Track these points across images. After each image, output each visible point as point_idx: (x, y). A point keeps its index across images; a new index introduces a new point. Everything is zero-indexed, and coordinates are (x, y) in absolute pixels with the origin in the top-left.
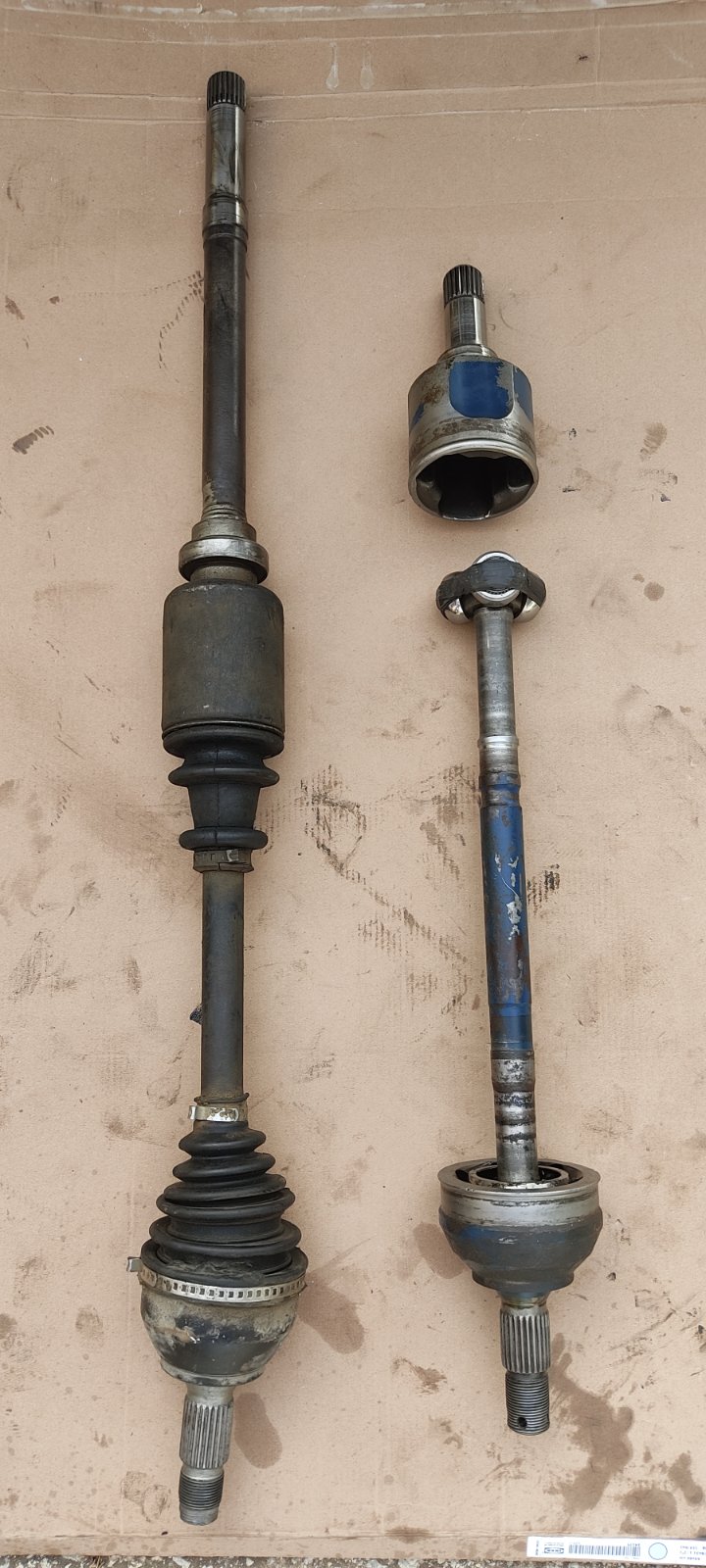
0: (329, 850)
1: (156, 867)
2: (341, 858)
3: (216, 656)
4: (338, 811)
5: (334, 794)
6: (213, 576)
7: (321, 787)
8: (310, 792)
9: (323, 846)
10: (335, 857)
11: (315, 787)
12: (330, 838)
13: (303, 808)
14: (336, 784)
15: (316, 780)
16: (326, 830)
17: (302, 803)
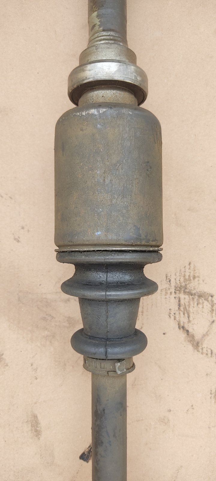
0: (188, 331)
1: (51, 342)
2: (198, 337)
3: (107, 181)
4: (195, 300)
5: (193, 285)
6: (101, 100)
7: (182, 280)
8: (173, 284)
9: (183, 327)
10: (193, 336)
11: (178, 280)
12: (189, 321)
13: (167, 296)
14: (194, 278)
15: (178, 274)
16: (186, 315)
17: (166, 293)
